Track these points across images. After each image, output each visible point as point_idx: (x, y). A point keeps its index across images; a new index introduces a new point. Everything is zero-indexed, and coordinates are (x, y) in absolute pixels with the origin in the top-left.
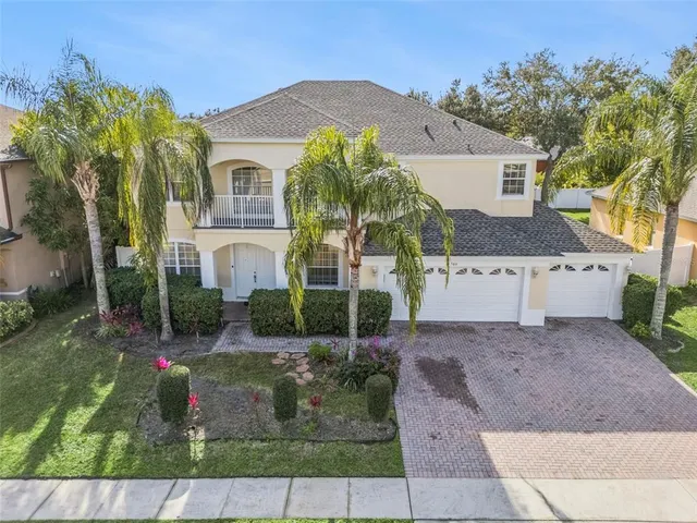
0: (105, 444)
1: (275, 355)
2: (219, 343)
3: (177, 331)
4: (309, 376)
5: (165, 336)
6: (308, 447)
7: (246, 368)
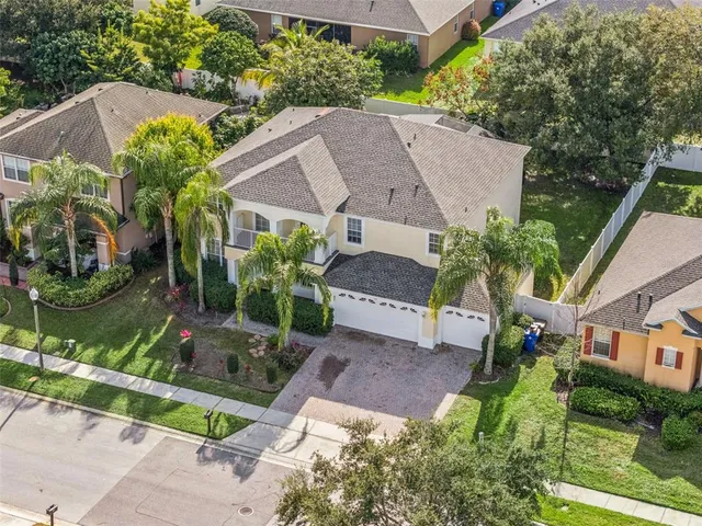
0: (151, 365)
1: (252, 336)
2: (228, 321)
3: (208, 308)
4: (262, 353)
5: (200, 309)
6: (237, 387)
7: (233, 341)
